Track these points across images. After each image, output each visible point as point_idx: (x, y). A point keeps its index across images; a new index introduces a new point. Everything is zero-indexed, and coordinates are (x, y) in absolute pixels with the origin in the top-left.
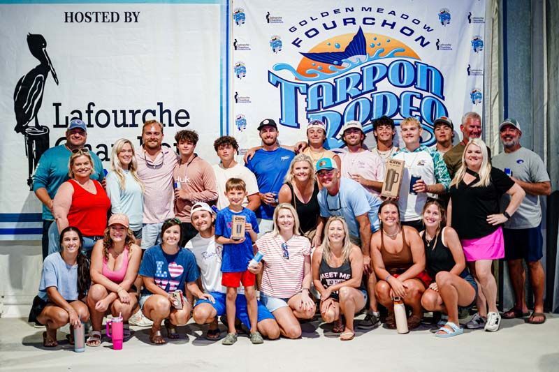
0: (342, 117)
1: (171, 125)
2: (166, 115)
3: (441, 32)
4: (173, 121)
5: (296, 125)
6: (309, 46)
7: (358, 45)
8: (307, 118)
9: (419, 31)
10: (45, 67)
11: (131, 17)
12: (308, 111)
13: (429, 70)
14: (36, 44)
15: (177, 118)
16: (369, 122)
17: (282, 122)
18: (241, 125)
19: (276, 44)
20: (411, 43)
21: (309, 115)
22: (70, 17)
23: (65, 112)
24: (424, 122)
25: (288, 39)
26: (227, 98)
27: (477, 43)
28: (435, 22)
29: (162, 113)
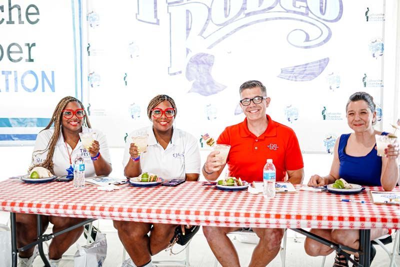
0: (210, 10)
1: (21, 22)
2: (15, 11)
4: (24, 18)
5: (155, 22)
8: (168, 12)
12: (169, 4)
15: (27, 14)
16: (242, 15)
17: (139, 17)
18: (94, 20)
21: (171, 9)
24: (310, 15)
29: (10, 9)
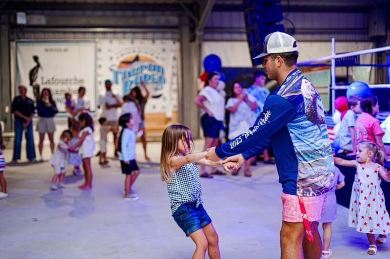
3: (163, 55)
6: (122, 59)
7: (137, 59)
9: (156, 54)
10: (38, 66)
11: (65, 50)
13: (159, 67)
14: (36, 59)
19: (111, 59)
20: (153, 58)
22: (46, 50)
23: (45, 80)
25: (115, 57)
26: (96, 75)
27: (174, 59)
28: (161, 52)
